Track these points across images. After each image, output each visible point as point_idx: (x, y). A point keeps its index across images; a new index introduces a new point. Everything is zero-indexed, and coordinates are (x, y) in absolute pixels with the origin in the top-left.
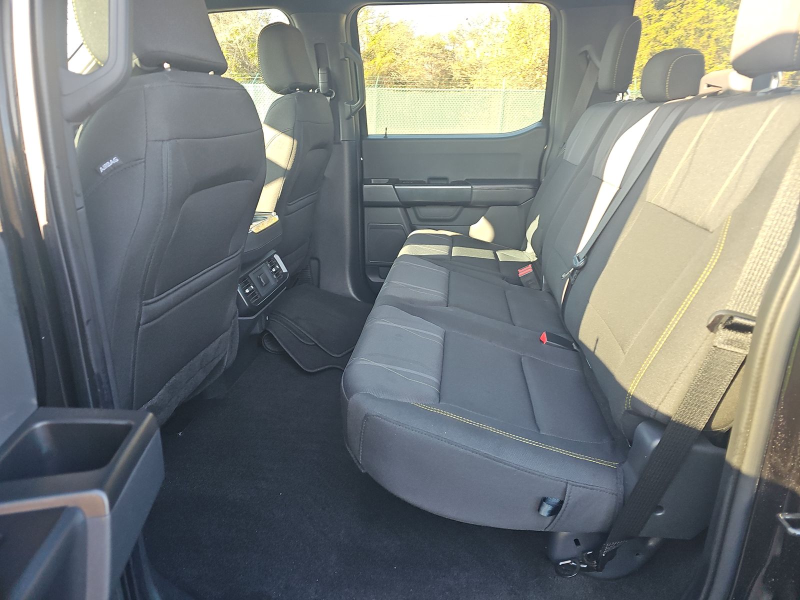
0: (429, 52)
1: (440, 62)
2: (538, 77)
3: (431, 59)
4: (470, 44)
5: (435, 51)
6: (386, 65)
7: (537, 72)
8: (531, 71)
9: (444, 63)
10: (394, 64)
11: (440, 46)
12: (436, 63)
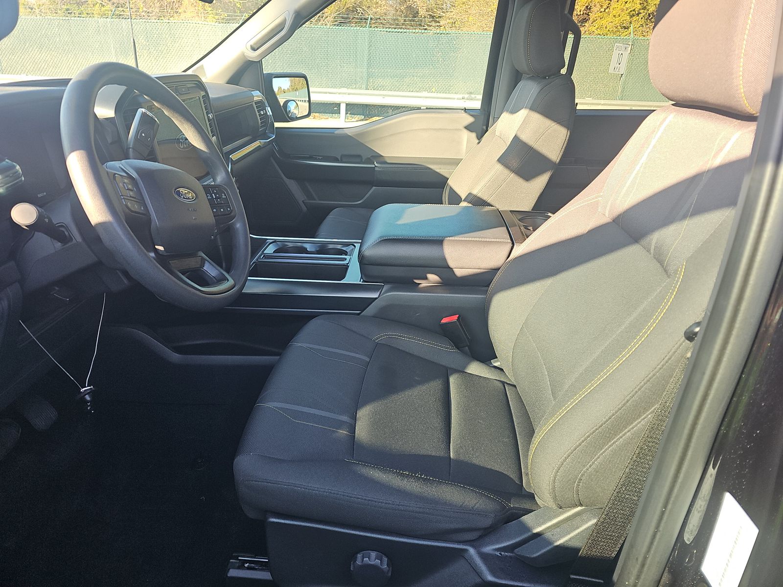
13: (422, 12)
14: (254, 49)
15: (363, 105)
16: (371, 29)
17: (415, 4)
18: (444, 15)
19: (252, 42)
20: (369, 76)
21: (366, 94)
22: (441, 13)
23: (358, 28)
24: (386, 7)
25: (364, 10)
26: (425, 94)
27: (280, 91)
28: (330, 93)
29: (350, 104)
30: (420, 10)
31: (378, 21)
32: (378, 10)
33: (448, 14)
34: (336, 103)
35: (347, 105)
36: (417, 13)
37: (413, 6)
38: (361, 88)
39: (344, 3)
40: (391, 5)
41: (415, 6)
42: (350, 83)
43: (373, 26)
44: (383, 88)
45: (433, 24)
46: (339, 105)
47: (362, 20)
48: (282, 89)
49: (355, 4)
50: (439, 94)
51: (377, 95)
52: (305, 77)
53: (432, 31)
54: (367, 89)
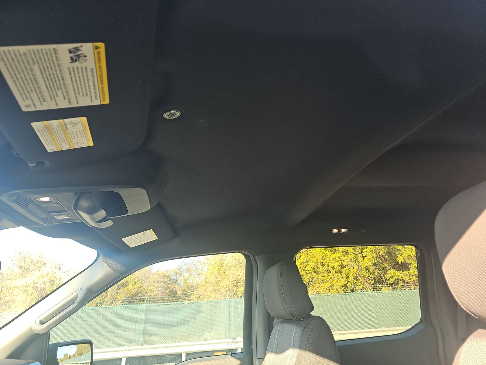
0: (161, 280)
1: (168, 286)
2: (235, 291)
3: (163, 284)
4: (186, 275)
5: (166, 280)
6: (136, 290)
7: (234, 288)
8: (230, 288)
9: (171, 286)
10: (140, 289)
11: (168, 277)
12: (166, 286)
13: (179, 293)
14: (42, 323)
15: (139, 357)
16: (147, 305)
17: (175, 288)
18: (192, 293)
19: (42, 318)
20: (145, 335)
21: (141, 349)
22: (191, 292)
23: (139, 305)
24: (156, 292)
25: (142, 295)
26: (184, 343)
27: (66, 357)
28: (114, 351)
29: (129, 358)
30: (178, 292)
31: (151, 300)
32: (151, 294)
33: (195, 292)
34: (118, 359)
35: (127, 359)
36: (176, 293)
37: (173, 290)
38: (138, 345)
39: (130, 292)
40: (160, 291)
41: (174, 290)
42: (130, 342)
43: (148, 303)
44: (153, 343)
45: (186, 298)
46: (121, 359)
47: (142, 301)
48: (68, 356)
49: (137, 291)
50: (194, 342)
51: (149, 348)
52: (90, 343)
53: (186, 302)
54: (143, 345)
